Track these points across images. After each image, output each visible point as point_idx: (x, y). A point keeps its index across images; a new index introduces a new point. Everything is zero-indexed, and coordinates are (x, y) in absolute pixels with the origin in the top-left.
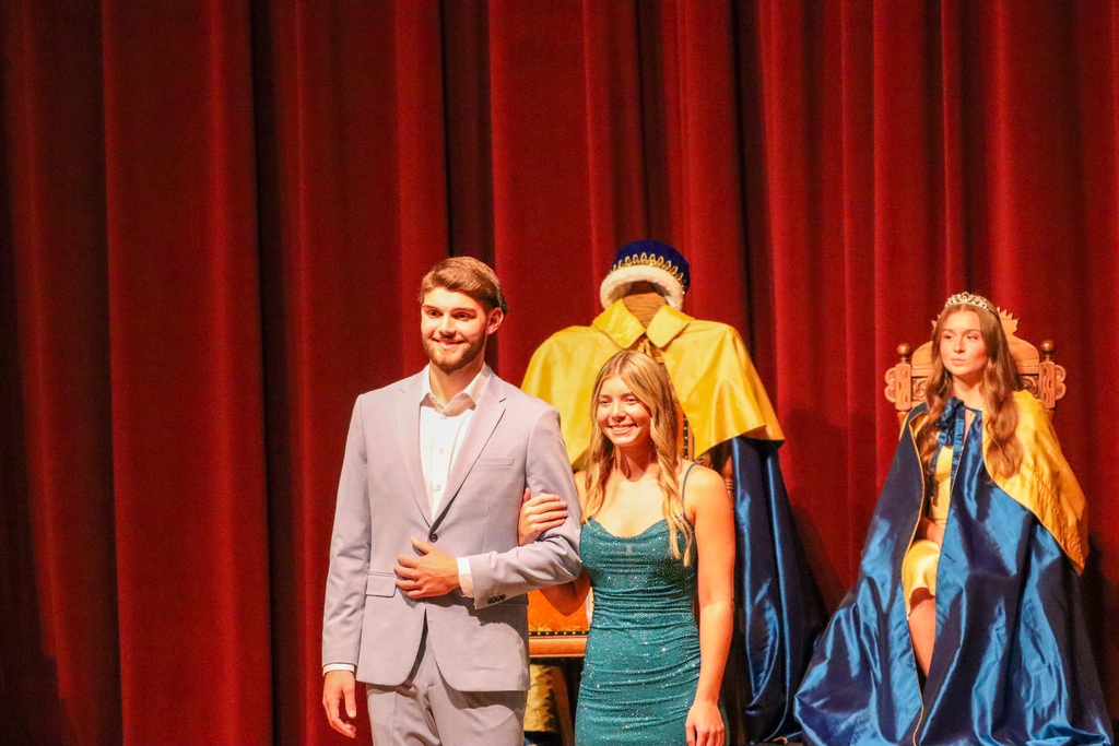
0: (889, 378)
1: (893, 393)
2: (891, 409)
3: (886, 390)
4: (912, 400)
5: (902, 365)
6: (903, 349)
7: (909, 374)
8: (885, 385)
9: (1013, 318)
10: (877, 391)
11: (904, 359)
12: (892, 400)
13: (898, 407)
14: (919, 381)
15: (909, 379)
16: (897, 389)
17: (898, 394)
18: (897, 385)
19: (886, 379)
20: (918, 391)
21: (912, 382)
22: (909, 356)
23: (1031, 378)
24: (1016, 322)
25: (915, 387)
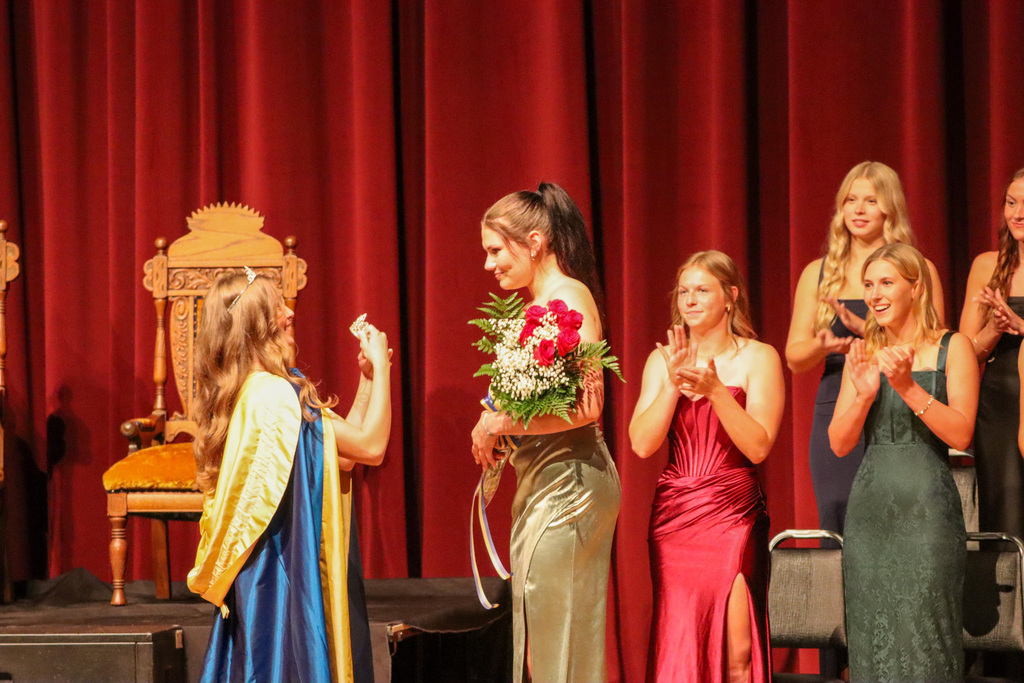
0: (147, 269)
1: (151, 283)
2: (149, 297)
3: (145, 280)
4: (168, 289)
5: (159, 258)
6: (160, 242)
7: (165, 265)
8: (144, 275)
9: (260, 216)
10: (137, 280)
11: (161, 251)
12: (149, 288)
13: (155, 295)
14: (175, 271)
15: (166, 270)
16: (155, 279)
17: (156, 283)
18: (155, 275)
19: (145, 269)
20: (173, 281)
21: (168, 273)
22: (165, 249)
23: (276, 270)
24: (262, 219)
25: (171, 278)
